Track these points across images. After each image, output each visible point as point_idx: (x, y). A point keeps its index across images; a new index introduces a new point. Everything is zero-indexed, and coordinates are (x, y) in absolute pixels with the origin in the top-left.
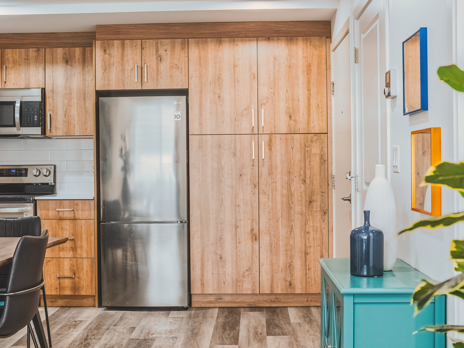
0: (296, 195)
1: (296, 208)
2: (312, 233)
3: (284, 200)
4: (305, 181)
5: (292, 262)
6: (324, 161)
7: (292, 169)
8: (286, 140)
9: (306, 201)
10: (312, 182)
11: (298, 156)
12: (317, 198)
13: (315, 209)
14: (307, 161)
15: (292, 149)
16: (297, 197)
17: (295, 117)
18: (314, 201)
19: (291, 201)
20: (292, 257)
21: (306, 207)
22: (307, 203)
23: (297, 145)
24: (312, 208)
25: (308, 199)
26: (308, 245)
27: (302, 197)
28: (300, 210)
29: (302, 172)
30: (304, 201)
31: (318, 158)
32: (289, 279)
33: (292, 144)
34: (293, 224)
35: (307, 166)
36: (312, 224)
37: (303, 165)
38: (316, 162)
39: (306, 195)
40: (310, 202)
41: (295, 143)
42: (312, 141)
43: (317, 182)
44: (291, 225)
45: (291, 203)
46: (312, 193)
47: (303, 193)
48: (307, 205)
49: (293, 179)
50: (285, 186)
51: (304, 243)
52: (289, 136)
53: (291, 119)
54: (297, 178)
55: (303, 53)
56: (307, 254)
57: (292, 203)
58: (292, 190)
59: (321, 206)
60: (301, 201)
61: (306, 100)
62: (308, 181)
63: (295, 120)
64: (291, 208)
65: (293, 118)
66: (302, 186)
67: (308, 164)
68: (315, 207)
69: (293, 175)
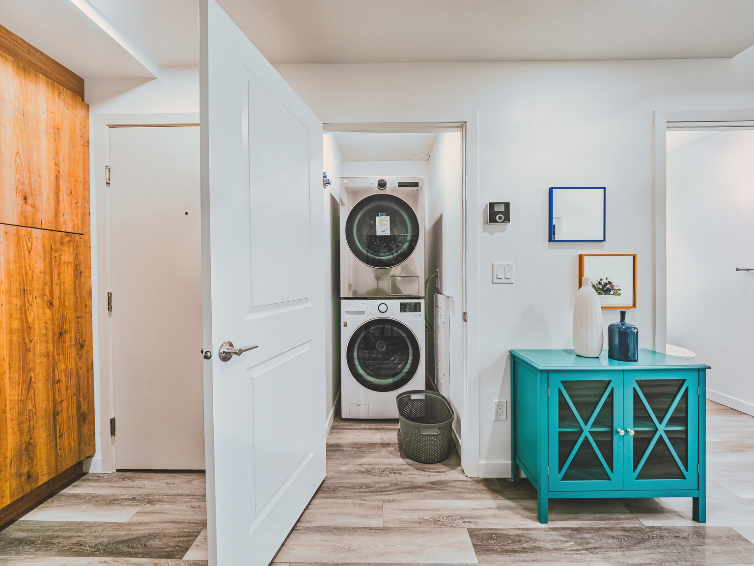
0: (36, 326)
1: (38, 347)
2: (64, 380)
3: (15, 338)
4: (51, 304)
5: (31, 439)
6: (80, 271)
7: (29, 285)
8: (18, 236)
9: (54, 334)
10: (62, 305)
11: (39, 265)
12: (71, 326)
13: (67, 344)
14: (55, 272)
15: (29, 252)
16: (38, 329)
17: (34, 201)
18: (66, 332)
19: (27, 338)
20: (31, 430)
21: (53, 344)
22: (56, 337)
23: (38, 247)
24: (64, 342)
25: (57, 330)
26: (58, 399)
27: (47, 328)
28: (44, 351)
29: (47, 289)
30: (50, 335)
31: (71, 269)
32: (25, 470)
33: (29, 245)
34: (33, 375)
35: (55, 280)
36: (63, 367)
37: (48, 278)
38: (68, 273)
39: (53, 324)
40: (61, 334)
41: (33, 243)
42: (62, 243)
43: (69, 303)
44: (29, 378)
45: (28, 342)
46: (64, 320)
47: (49, 323)
48: (56, 339)
49: (30, 302)
50: (16, 314)
51: (51, 399)
52: (23, 231)
53: (26, 203)
54: (39, 300)
55: (47, 104)
56: (58, 414)
57: (31, 341)
58: (30, 320)
59: (76, 338)
60: (46, 334)
61: (53, 179)
62: (56, 303)
63: (33, 206)
64: (28, 350)
65: (30, 201)
66: (48, 311)
67: (55, 277)
68: (67, 340)
69: (30, 294)
